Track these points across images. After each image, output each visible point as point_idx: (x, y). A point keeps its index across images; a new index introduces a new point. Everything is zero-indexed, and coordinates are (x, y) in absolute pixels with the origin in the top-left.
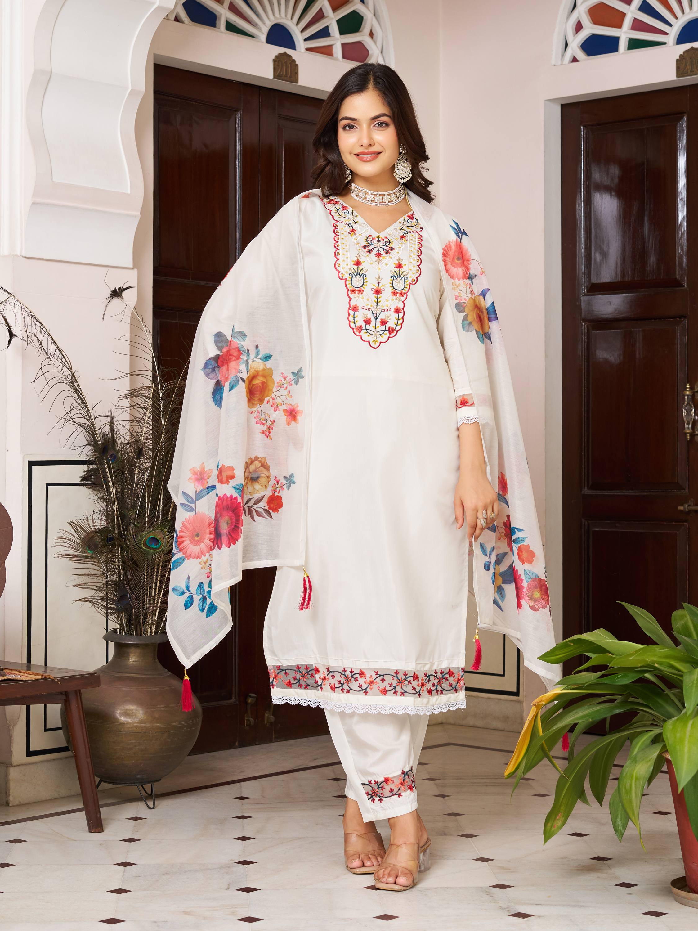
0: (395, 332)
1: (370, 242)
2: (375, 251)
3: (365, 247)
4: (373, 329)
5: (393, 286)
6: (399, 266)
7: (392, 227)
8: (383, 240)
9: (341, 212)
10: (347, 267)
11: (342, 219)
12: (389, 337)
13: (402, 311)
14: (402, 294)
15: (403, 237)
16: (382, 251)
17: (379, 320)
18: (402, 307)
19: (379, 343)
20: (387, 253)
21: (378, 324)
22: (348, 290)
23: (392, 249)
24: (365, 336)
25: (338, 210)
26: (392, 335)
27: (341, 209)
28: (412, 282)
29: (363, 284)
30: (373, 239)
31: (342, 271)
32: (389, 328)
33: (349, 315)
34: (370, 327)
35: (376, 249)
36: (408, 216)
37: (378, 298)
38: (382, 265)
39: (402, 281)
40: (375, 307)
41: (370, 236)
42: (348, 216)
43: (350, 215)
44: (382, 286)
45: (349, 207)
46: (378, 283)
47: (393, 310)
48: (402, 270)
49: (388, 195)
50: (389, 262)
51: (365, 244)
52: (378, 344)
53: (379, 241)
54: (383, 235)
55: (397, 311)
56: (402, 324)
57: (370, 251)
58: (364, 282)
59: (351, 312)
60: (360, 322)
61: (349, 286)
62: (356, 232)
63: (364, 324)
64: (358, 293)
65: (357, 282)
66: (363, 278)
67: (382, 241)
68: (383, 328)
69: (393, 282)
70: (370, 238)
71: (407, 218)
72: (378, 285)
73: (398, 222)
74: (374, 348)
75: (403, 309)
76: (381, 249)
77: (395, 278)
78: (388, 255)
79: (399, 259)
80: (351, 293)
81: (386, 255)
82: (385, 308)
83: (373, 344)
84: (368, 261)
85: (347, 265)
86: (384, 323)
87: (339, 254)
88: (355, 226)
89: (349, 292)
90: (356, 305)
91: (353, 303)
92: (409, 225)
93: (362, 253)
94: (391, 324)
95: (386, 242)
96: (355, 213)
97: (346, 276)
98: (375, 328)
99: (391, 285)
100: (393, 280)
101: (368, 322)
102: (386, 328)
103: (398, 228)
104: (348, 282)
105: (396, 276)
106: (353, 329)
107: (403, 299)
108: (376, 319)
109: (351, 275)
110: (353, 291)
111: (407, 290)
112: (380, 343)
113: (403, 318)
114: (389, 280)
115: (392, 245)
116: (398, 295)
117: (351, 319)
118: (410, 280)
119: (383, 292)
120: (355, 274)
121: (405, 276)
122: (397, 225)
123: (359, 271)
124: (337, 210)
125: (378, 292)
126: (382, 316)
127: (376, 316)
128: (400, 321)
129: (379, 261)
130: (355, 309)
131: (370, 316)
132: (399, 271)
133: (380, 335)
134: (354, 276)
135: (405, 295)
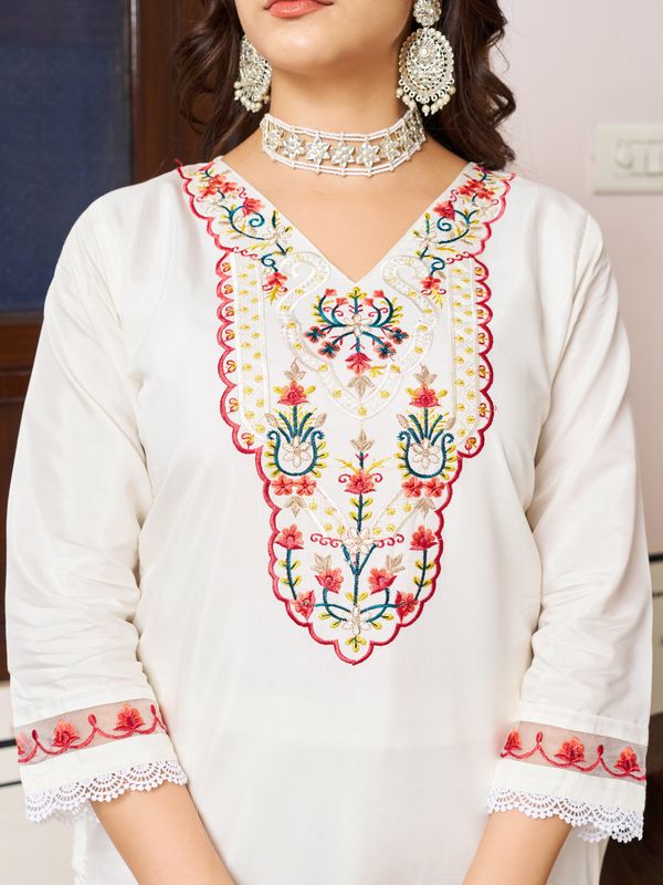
0: (417, 607)
1: (328, 315)
2: (346, 349)
3: (314, 334)
4: (349, 604)
5: (408, 466)
6: (426, 399)
7: (394, 252)
8: (370, 302)
9: (241, 220)
10: (259, 411)
11: (244, 243)
12: (398, 627)
13: (436, 540)
14: (435, 489)
15: (430, 283)
16: (369, 349)
17: (366, 574)
18: (435, 529)
19: (368, 646)
20: (385, 352)
21: (365, 584)
22: (268, 484)
23: (399, 336)
24: (324, 628)
25: (231, 213)
26: (407, 619)
27: (240, 213)
28: (468, 449)
29: (313, 464)
30: (341, 302)
31: (246, 426)
32: (399, 597)
33: (274, 560)
34: (341, 598)
35: (349, 341)
36: (437, 210)
37: (360, 507)
38: (371, 399)
39: (436, 450)
40: (354, 531)
41: (329, 292)
42: (260, 232)
43: (265, 230)
44: (374, 466)
45: (264, 200)
46: (362, 459)
47: (409, 539)
48: (434, 412)
49: (372, 142)
50: (393, 384)
51: (315, 322)
52: (364, 650)
53: (357, 310)
54: (368, 287)
55: (422, 541)
56: (434, 581)
57: (330, 350)
58: (316, 457)
59: (280, 552)
60: (308, 584)
61: (269, 471)
62: (286, 284)
63: (318, 590)
64: (299, 492)
65: (293, 459)
66: (313, 444)
67: (367, 309)
68: (380, 597)
69: (407, 451)
70: (330, 302)
71: (436, 216)
72: (362, 464)
73: (409, 235)
74: (355, 663)
75: (438, 534)
76: (366, 341)
77: (413, 441)
78: (388, 361)
79: (425, 375)
80: (278, 493)
81: (382, 362)
82: (386, 535)
83: (348, 651)
84: (327, 382)
85: (261, 404)
86: (381, 582)
87: (232, 366)
88: (283, 264)
89: (272, 490)
90: (294, 528)
91: (284, 522)
92: (444, 236)
93: (306, 358)
94: (404, 585)
95: (379, 311)
96: (283, 221)
97: (260, 440)
98: (355, 601)
99: (403, 462)
100: (408, 446)
101: (330, 582)
102: (388, 599)
103: (413, 254)
104: (265, 460)
105: (418, 434)
106: (286, 602)
107: (438, 502)
108: (357, 572)
109: (274, 436)
110: (283, 487)
111: (452, 475)
112: (373, 644)
113: (437, 560)
114: (396, 447)
115: (400, 323)
116: (424, 491)
117: (280, 571)
118: (459, 445)
119: (377, 486)
120: (288, 432)
121: (445, 432)
122: (409, 244)
123: (300, 420)
124: (227, 214)
125: (360, 485)
126: (378, 561)
127: (358, 562)
128: (431, 573)
129: (361, 385)
130: (291, 540)
131: (339, 563)
132: (426, 415)
133: (370, 621)
134: (283, 438)
135: (445, 493)
